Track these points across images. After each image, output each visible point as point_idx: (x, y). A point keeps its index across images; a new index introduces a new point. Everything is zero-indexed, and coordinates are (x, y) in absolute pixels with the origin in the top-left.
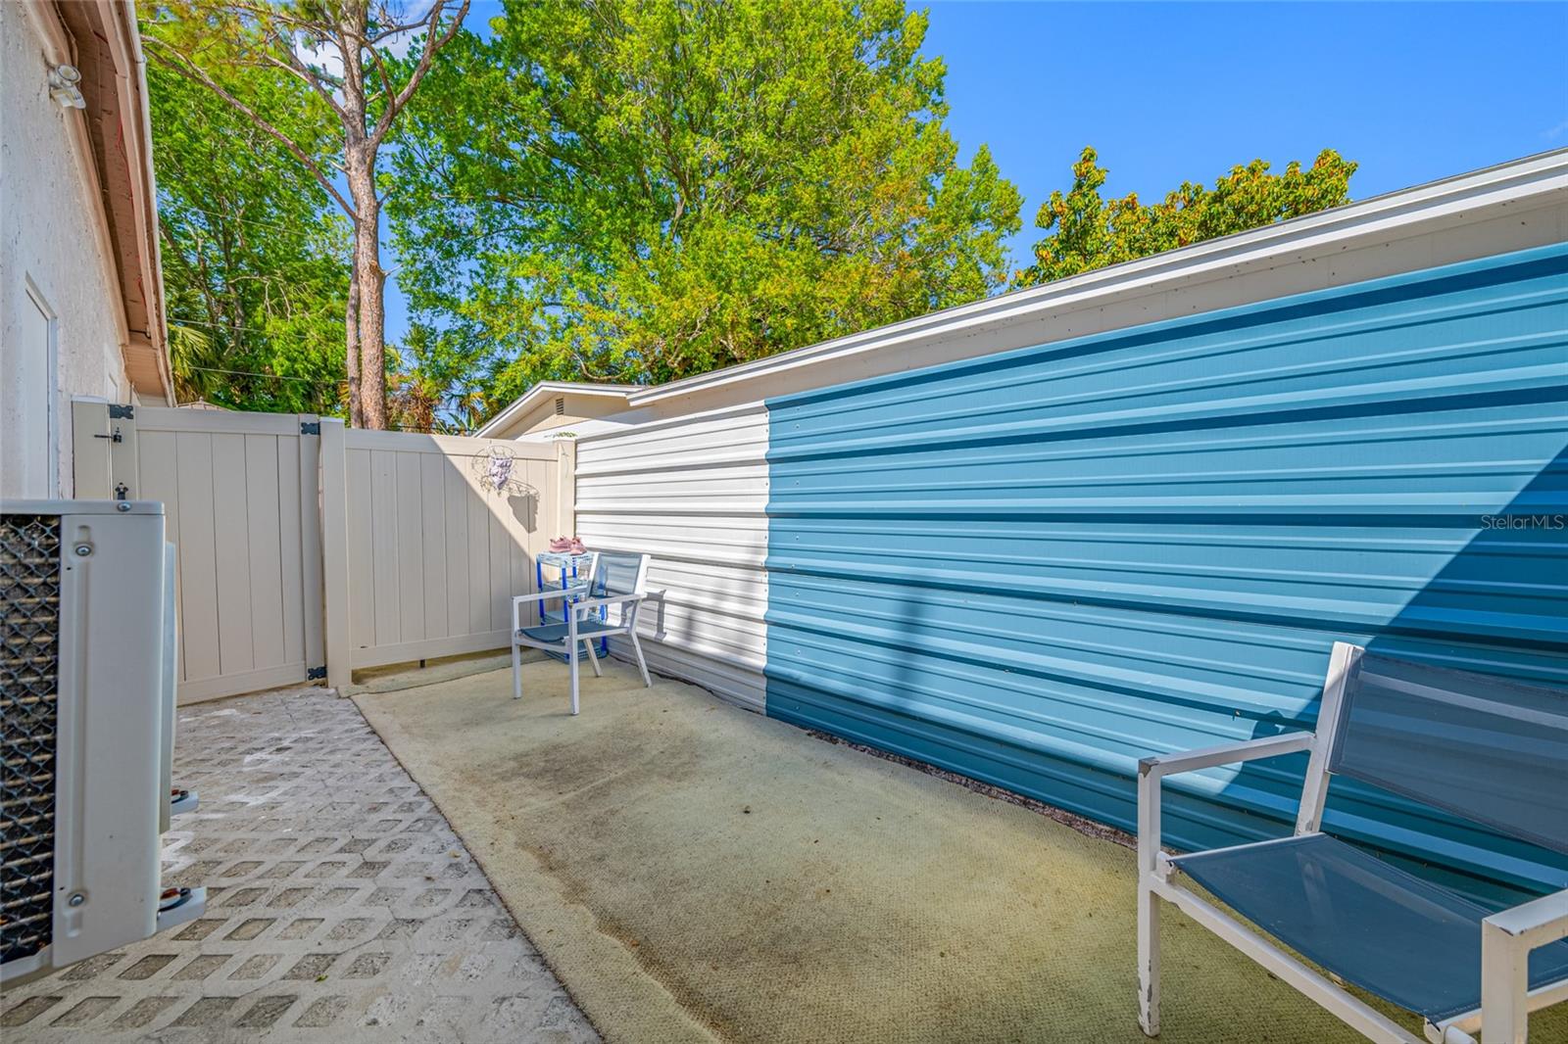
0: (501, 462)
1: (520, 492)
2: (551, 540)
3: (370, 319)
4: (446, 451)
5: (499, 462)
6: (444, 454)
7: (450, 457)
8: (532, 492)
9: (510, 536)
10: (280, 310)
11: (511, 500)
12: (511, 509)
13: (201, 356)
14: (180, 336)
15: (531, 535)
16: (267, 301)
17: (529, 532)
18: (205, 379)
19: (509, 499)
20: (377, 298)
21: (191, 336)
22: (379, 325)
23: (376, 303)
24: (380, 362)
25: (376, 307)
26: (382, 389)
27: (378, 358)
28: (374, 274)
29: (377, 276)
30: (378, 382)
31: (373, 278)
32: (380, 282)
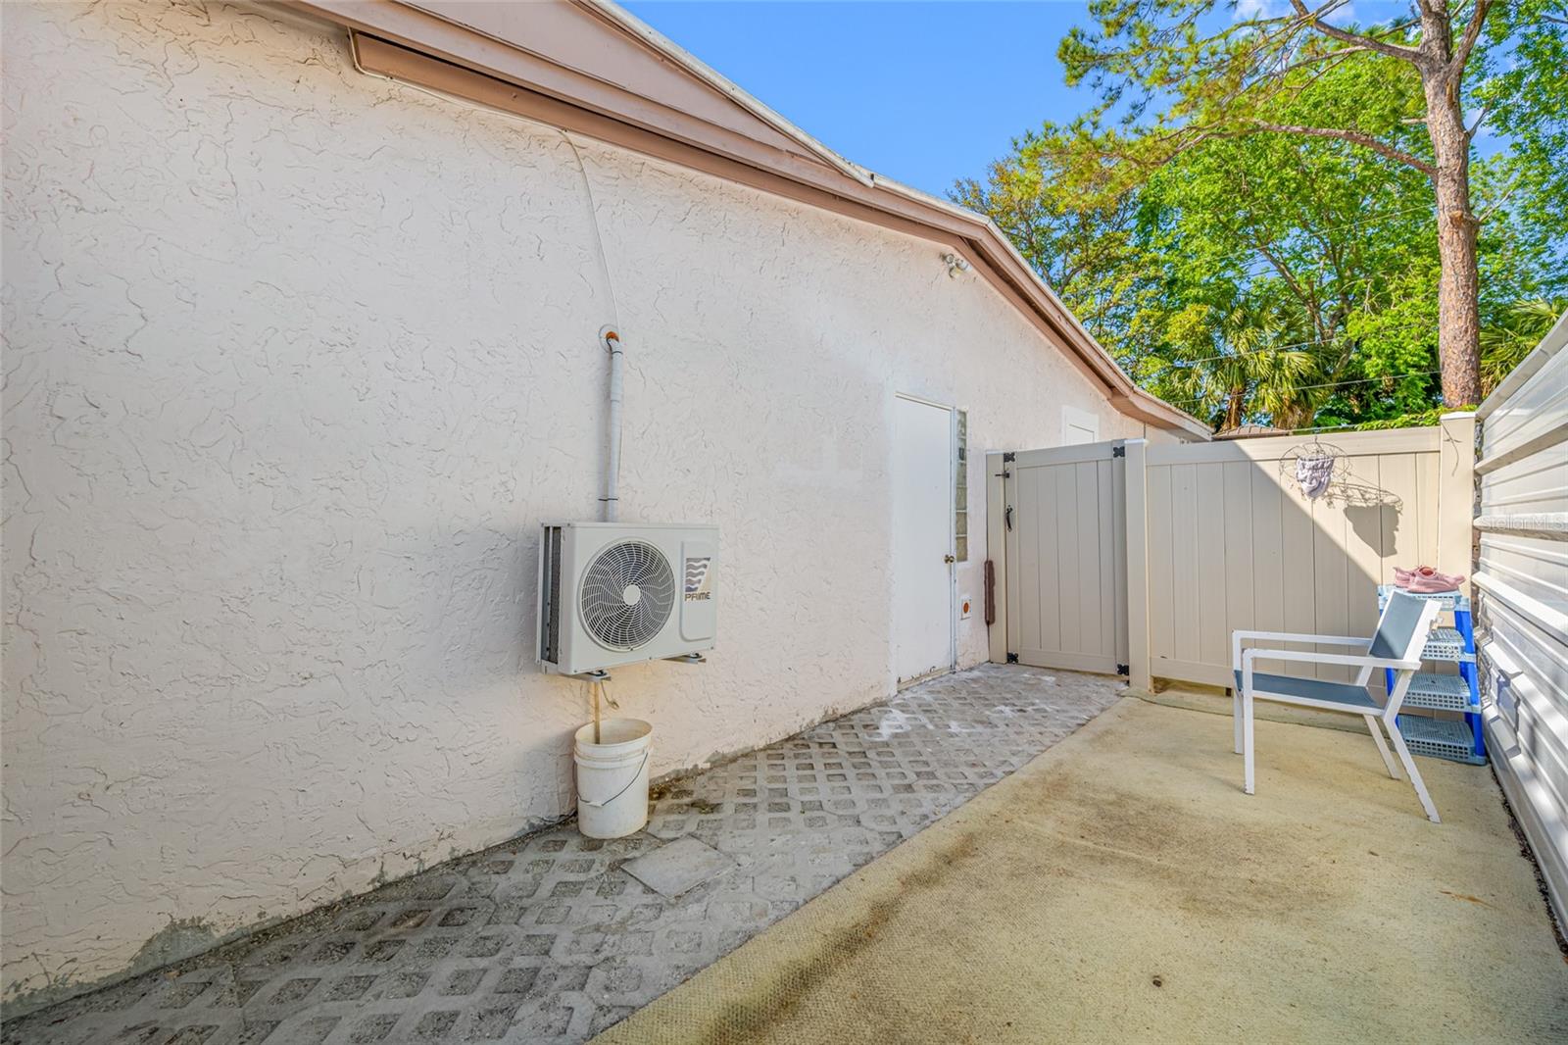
0: (1314, 463)
1: (1366, 500)
2: (1397, 569)
4: (1254, 456)
5: (1309, 464)
6: (1252, 461)
7: (1258, 463)
8: (1388, 500)
9: (1348, 557)
11: (1351, 512)
12: (1350, 525)
13: (1305, 375)
14: (1286, 361)
15: (1384, 559)
17: (1382, 557)
18: (1311, 397)
19: (1346, 511)
20: (1464, 255)
21: (1296, 359)
22: (1469, 288)
23: (1462, 262)
24: (1471, 335)
25: (1464, 267)
26: (1472, 369)
27: (1466, 331)
28: (1458, 227)
29: (1463, 229)
30: (1467, 361)
31: (1457, 233)
32: (1473, 232)
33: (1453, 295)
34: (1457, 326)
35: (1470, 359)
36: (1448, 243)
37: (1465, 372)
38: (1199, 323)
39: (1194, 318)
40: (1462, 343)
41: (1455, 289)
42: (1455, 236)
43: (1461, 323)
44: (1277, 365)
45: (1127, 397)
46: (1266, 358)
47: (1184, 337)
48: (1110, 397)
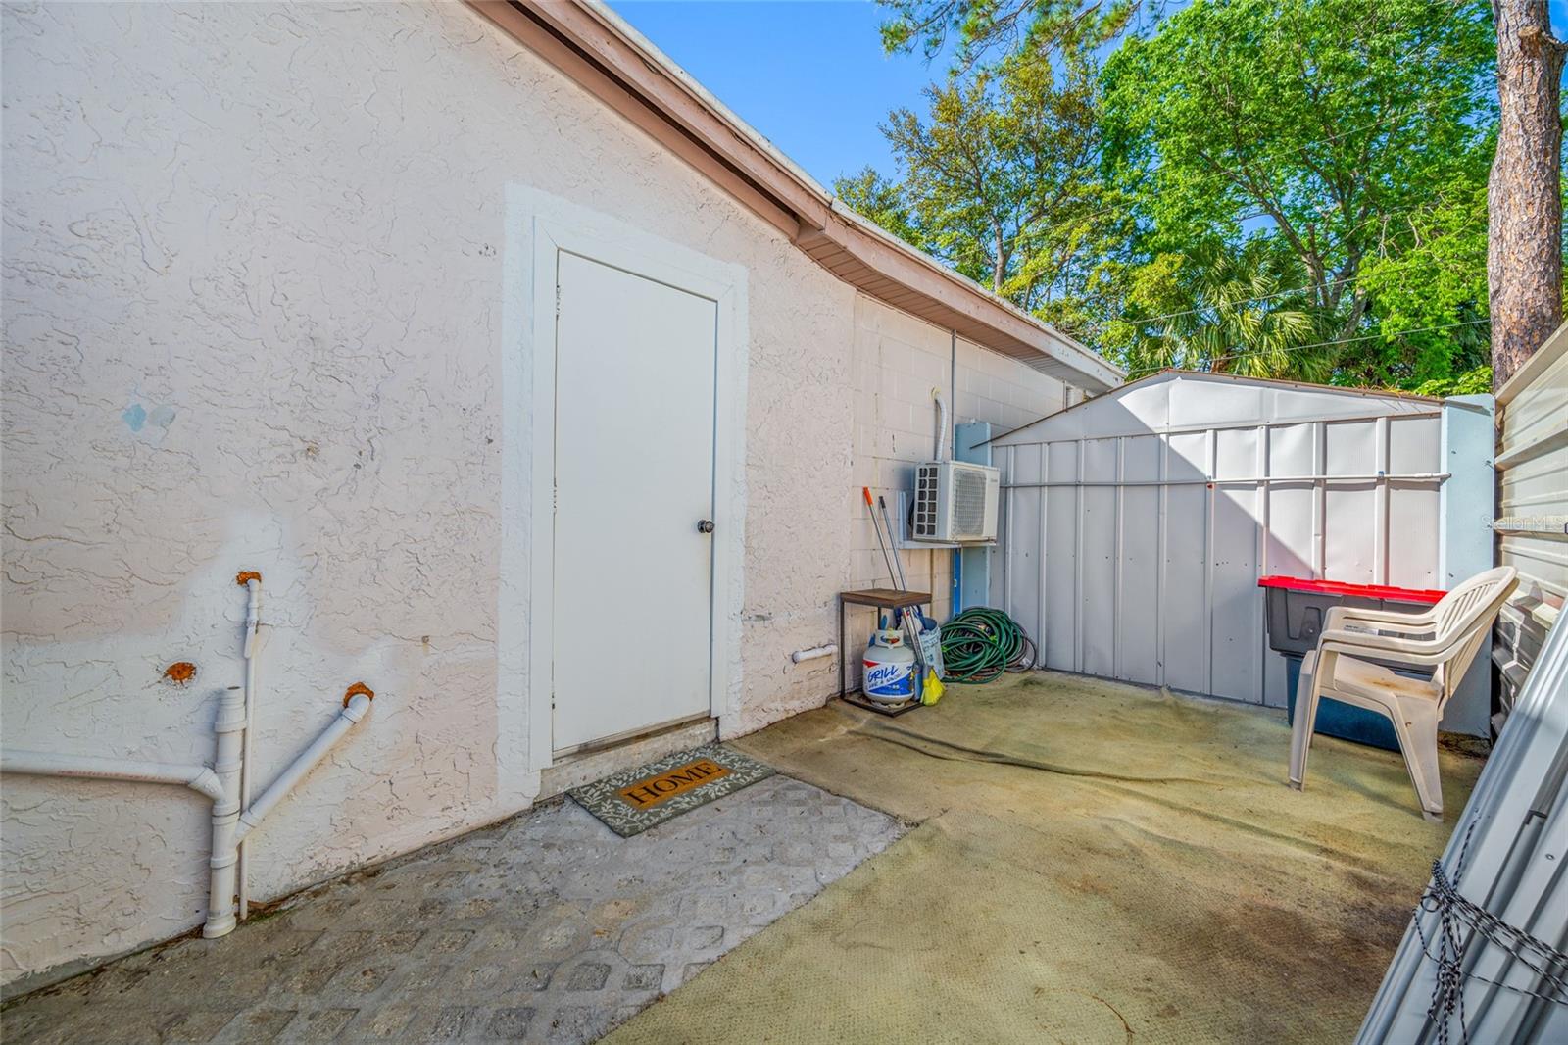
14: (1278, 323)
20: (1540, 101)
21: (1291, 320)
22: (1546, 156)
23: (1537, 112)
24: (1549, 231)
25: (1539, 120)
26: (1549, 284)
27: (1541, 226)
28: (1532, 55)
29: (1540, 57)
30: (1540, 272)
31: (1531, 64)
32: (1557, 63)
33: (1519, 167)
34: (1525, 218)
35: (1546, 270)
36: (1514, 84)
37: (1537, 290)
38: (1171, 276)
39: (1164, 270)
40: (1534, 244)
41: (1523, 158)
42: (1526, 71)
43: (1532, 212)
44: (1266, 327)
45: (822, 229)
46: (1253, 317)
47: (1152, 294)
48: (794, 236)
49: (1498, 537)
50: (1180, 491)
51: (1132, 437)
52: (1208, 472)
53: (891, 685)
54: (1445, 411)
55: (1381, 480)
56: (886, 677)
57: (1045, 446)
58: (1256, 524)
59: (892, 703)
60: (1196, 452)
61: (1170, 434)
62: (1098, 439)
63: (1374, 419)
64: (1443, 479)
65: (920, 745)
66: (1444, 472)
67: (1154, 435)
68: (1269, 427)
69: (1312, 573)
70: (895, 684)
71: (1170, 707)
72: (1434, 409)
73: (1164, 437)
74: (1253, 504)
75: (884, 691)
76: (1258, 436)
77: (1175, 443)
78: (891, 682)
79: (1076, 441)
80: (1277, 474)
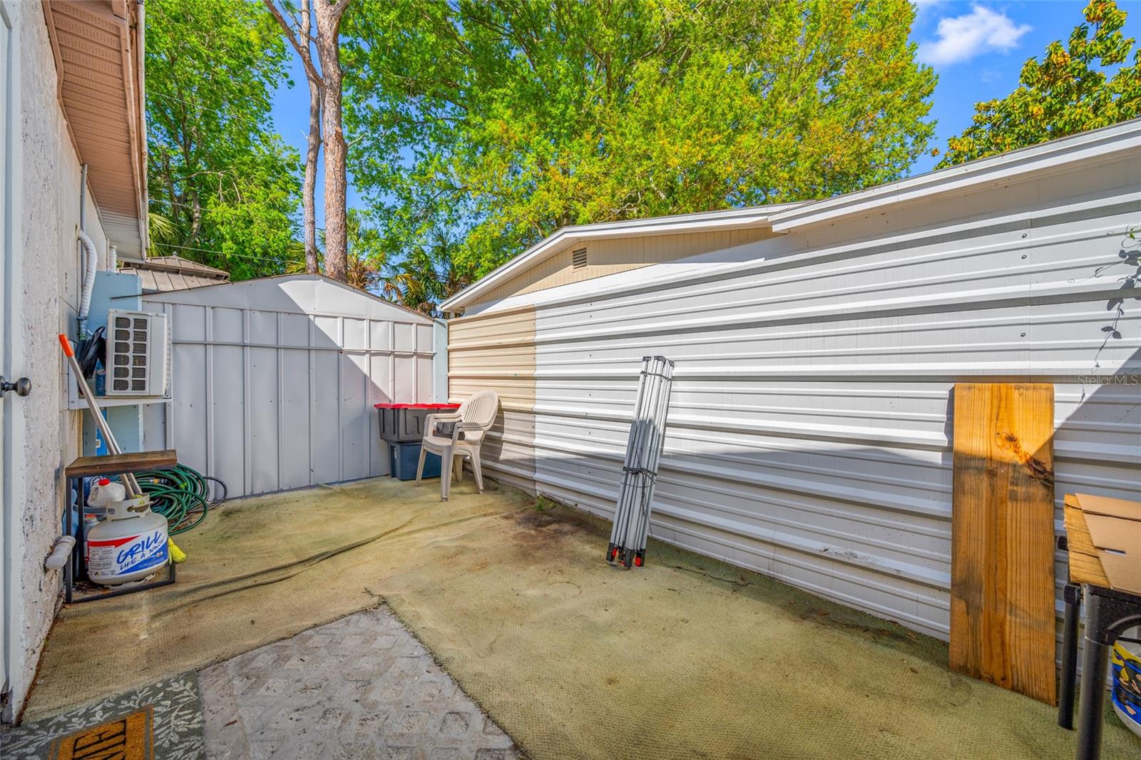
3: (334, 187)
10: (231, 200)
13: (166, 239)
16: (220, 191)
49: (449, 378)
50: (323, 354)
51: (289, 314)
52: (339, 344)
53: (155, 553)
54: (435, 324)
55: (415, 354)
56: (148, 547)
57: (209, 310)
58: (365, 376)
59: (148, 575)
60: (332, 330)
61: (315, 316)
62: (261, 311)
63: (412, 324)
64: (434, 354)
65: (260, 579)
66: (434, 352)
67: (305, 315)
68: (371, 320)
69: (390, 401)
70: (158, 551)
71: (340, 492)
72: (431, 323)
73: (311, 317)
74: (362, 363)
75: (142, 566)
76: (365, 323)
77: (319, 322)
78: (154, 551)
79: (242, 310)
80: (374, 348)
